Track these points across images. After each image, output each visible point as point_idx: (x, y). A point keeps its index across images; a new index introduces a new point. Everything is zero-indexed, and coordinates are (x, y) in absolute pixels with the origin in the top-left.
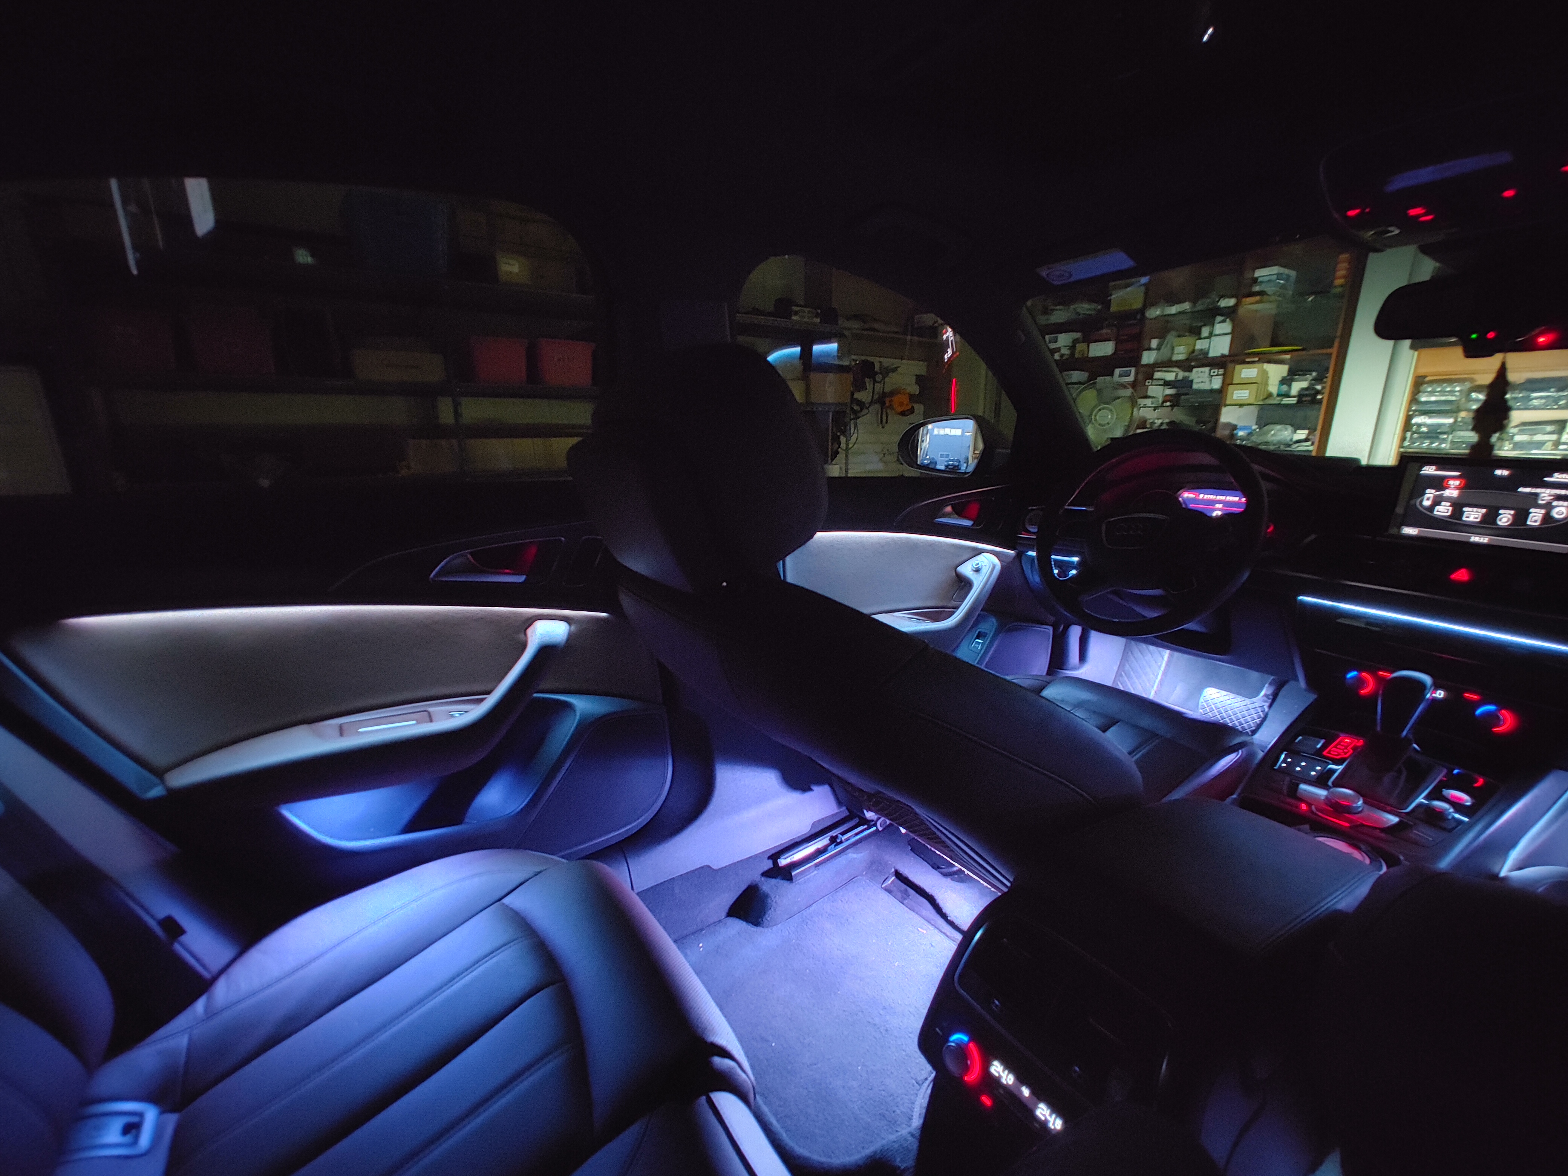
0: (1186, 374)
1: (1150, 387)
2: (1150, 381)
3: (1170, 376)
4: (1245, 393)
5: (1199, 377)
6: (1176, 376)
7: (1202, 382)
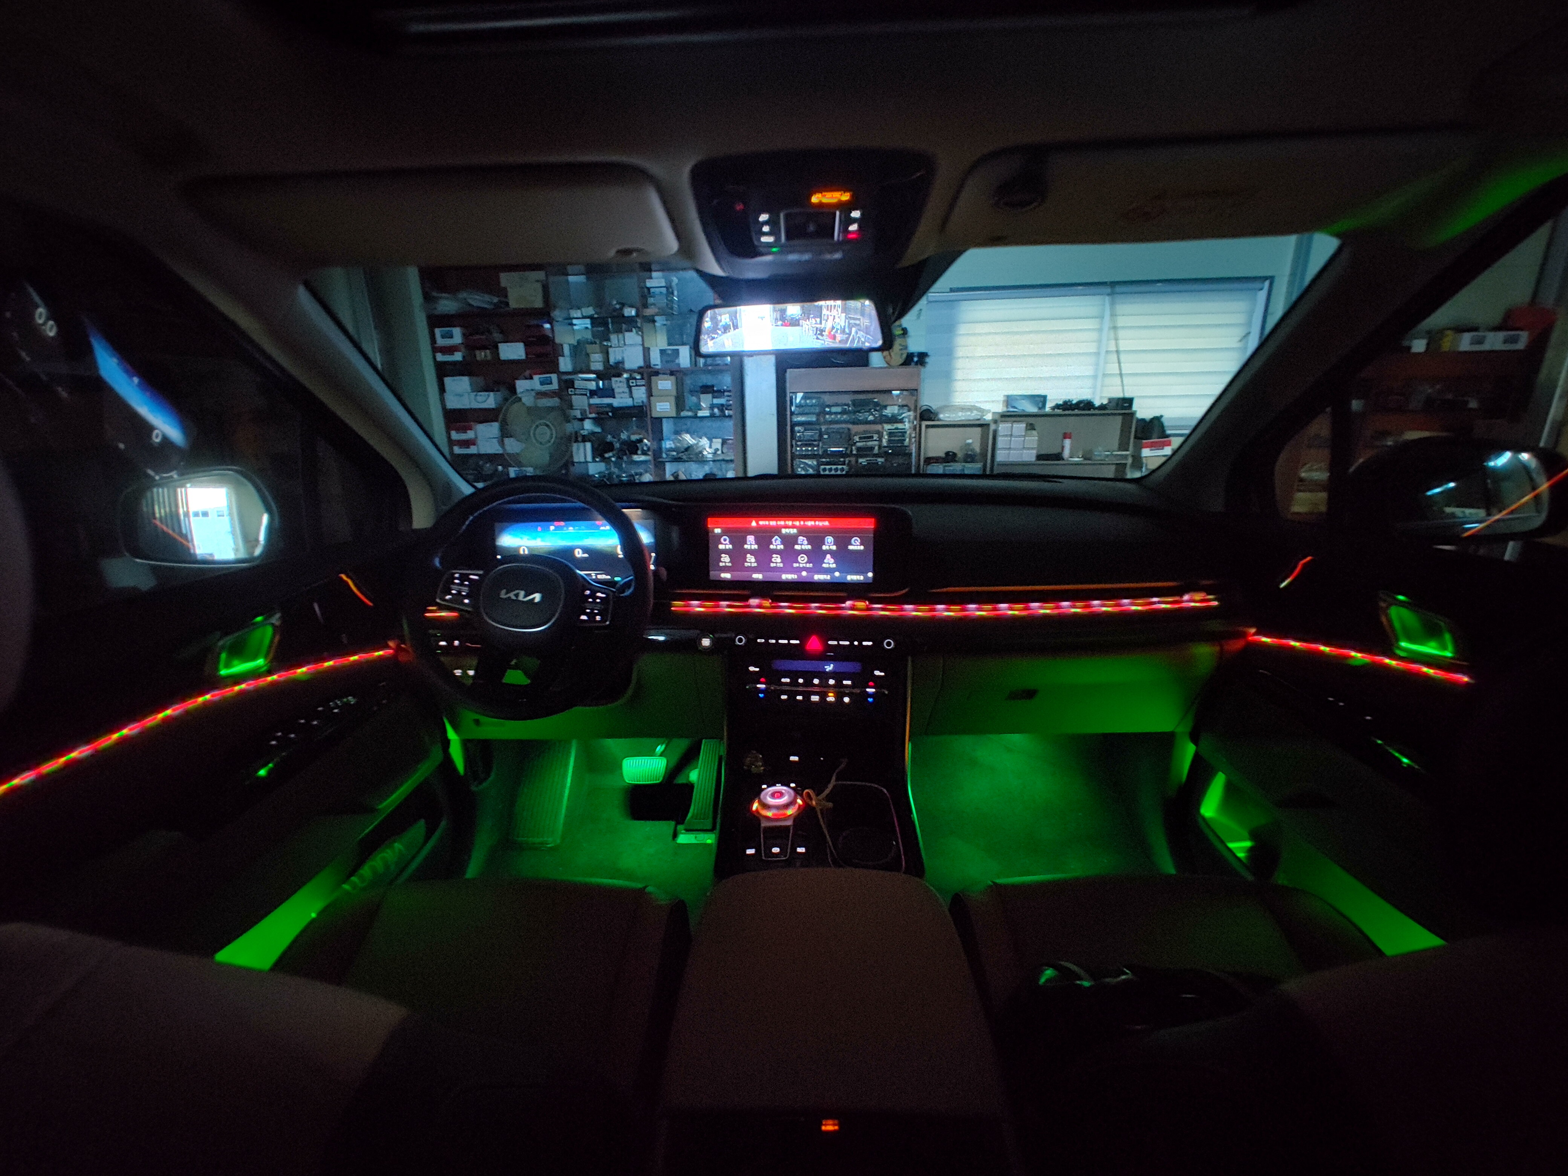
0: (606, 382)
1: (573, 397)
2: (573, 390)
3: (592, 386)
4: (666, 405)
5: (619, 387)
6: (598, 385)
7: (623, 392)
